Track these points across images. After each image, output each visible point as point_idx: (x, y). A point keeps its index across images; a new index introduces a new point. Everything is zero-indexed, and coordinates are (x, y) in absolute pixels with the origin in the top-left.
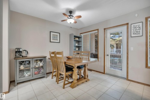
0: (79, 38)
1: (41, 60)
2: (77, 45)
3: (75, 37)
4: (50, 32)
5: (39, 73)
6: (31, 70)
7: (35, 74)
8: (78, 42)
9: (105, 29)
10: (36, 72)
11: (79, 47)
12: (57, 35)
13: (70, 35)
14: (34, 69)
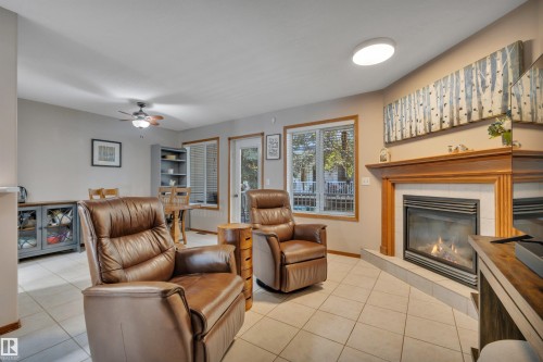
0: (179, 154)
1: (65, 211)
2: (171, 172)
3: (165, 152)
4: (93, 140)
5: (60, 240)
6: (39, 232)
7: (49, 244)
8: (178, 165)
9: (230, 139)
10: (52, 238)
11: (179, 179)
12: (112, 149)
13: (153, 147)
14: (45, 231)
